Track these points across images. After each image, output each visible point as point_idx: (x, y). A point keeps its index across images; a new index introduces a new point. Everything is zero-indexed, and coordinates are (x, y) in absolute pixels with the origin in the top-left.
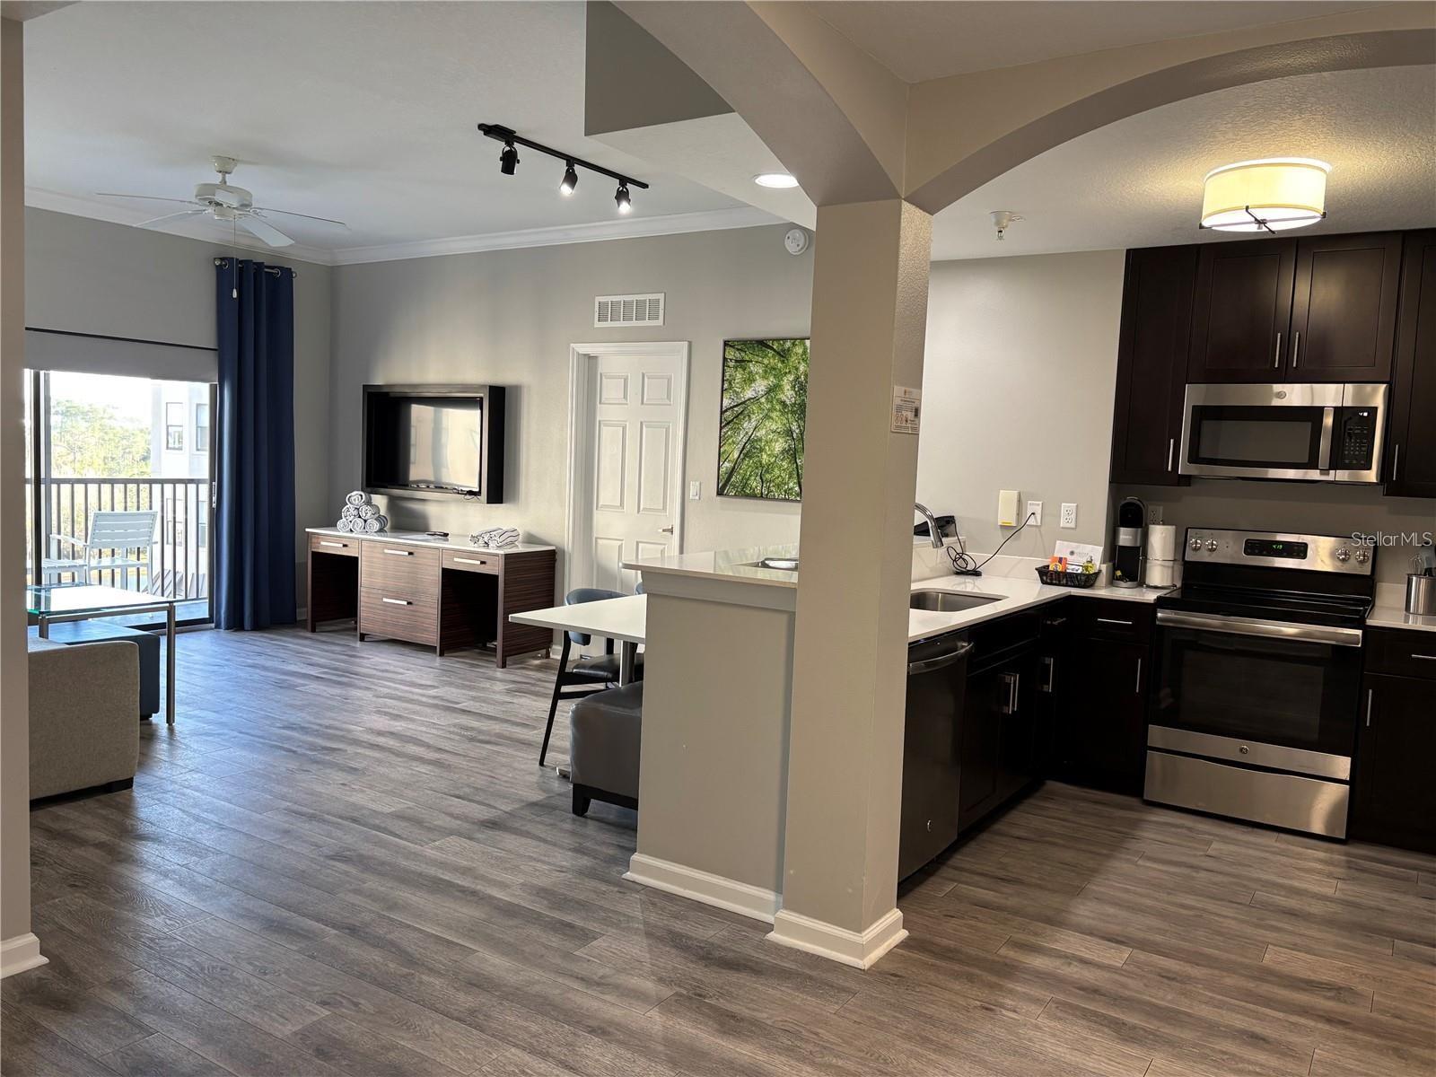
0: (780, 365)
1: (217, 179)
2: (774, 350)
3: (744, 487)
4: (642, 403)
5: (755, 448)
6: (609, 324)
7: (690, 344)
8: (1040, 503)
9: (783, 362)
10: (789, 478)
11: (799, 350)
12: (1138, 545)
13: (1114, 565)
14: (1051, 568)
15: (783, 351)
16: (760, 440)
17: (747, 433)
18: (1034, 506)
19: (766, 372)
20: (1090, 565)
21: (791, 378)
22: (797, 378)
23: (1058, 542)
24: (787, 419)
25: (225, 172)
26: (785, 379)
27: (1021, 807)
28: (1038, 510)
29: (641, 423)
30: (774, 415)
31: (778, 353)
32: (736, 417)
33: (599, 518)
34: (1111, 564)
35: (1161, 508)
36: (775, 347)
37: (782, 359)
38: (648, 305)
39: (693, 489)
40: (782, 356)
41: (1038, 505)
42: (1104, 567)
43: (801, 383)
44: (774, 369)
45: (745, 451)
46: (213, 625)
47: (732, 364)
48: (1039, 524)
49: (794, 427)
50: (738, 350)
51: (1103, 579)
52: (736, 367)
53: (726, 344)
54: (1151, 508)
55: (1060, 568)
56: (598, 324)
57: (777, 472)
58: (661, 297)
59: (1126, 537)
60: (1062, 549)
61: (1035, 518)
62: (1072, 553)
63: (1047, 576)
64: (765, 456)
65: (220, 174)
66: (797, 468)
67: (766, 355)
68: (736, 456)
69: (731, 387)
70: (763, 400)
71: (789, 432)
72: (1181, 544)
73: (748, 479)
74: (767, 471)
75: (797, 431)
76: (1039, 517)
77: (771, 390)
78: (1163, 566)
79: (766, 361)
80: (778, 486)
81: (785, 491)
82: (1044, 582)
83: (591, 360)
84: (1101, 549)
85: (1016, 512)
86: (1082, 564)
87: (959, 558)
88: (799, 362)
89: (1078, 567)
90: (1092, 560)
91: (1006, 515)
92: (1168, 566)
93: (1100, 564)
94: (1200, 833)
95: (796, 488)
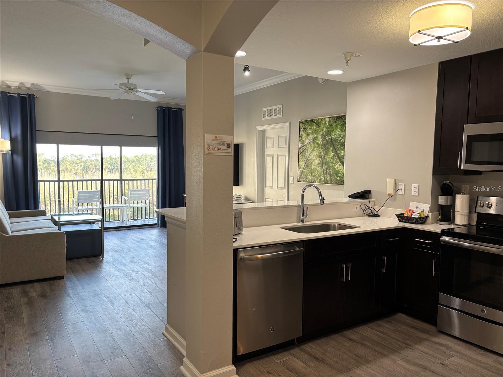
0: (317, 129)
1: (126, 81)
2: (315, 123)
3: (306, 178)
4: (278, 147)
5: (310, 163)
6: (266, 118)
7: (290, 123)
8: (404, 184)
9: (318, 127)
10: (321, 174)
11: (323, 122)
12: (449, 204)
14: (405, 215)
15: (318, 123)
16: (311, 159)
17: (307, 157)
18: (401, 186)
19: (312, 132)
20: (422, 213)
21: (321, 133)
22: (323, 133)
23: (411, 202)
24: (320, 150)
25: (128, 79)
26: (319, 134)
27: (371, 325)
28: (403, 187)
29: (278, 155)
30: (316, 149)
31: (317, 124)
32: (304, 151)
33: (267, 190)
34: (438, 213)
35: (468, 186)
36: (315, 122)
37: (318, 126)
38: (281, 110)
39: (291, 179)
40: (318, 125)
42: (430, 215)
43: (324, 135)
44: (315, 130)
45: (306, 164)
46: (157, 226)
47: (302, 130)
48: (403, 194)
50: (304, 124)
51: (429, 220)
52: (303, 131)
53: (300, 122)
54: (463, 186)
55: (409, 215)
56: (264, 119)
57: (316, 172)
58: (281, 106)
59: (442, 200)
60: (413, 206)
61: (402, 191)
62: (417, 207)
64: (313, 166)
65: (127, 79)
66: (323, 170)
67: (313, 125)
68: (303, 166)
69: (302, 139)
70: (312, 143)
71: (320, 156)
72: (473, 203)
73: (307, 176)
74: (313, 172)
75: (323, 155)
76: (403, 190)
77: (315, 139)
78: (462, 215)
79: (313, 128)
80: (317, 178)
81: (319, 180)
82: (400, 221)
83: (263, 132)
84: (429, 206)
85: (394, 188)
86: (419, 213)
87: (367, 209)
88: (323, 127)
89: (417, 214)
90: (424, 211)
91: (390, 190)
92: (465, 215)
93: (428, 213)
94: (451, 351)
95: (323, 179)
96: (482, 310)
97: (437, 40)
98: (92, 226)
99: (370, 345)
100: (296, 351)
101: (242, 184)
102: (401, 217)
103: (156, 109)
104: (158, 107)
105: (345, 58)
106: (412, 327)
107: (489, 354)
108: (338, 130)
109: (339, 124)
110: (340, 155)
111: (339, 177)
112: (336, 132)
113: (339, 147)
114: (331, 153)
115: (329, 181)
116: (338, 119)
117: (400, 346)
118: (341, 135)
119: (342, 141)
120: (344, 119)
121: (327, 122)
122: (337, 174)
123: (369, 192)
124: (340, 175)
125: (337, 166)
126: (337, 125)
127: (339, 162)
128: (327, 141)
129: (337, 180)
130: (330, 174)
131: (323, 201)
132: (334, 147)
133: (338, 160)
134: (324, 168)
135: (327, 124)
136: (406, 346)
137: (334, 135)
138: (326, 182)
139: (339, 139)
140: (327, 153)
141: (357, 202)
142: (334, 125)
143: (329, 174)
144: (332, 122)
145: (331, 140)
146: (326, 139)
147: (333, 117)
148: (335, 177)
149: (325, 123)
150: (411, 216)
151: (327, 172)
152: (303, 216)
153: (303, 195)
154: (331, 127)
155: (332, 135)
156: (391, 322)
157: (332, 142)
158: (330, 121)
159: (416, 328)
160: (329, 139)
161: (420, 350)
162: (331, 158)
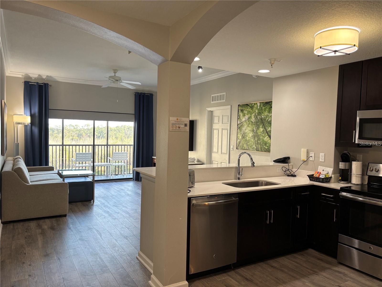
0: (251, 111)
1: (113, 74)
2: (250, 106)
3: (243, 147)
4: (222, 123)
5: (245, 135)
6: (214, 102)
7: (231, 106)
8: (314, 153)
9: (252, 110)
10: (253, 144)
11: (256, 106)
12: (347, 168)
14: (314, 176)
15: (252, 106)
16: (246, 133)
17: (243, 131)
18: (312, 154)
19: (248, 113)
20: (327, 175)
21: (254, 114)
22: (255, 114)
23: (319, 166)
24: (253, 127)
25: (115, 73)
26: (252, 115)
27: (289, 256)
28: (313, 155)
29: (222, 129)
30: (250, 125)
31: (251, 107)
32: (241, 126)
33: (214, 155)
34: (339, 175)
35: (362, 155)
36: (250, 105)
37: (252, 109)
38: (225, 96)
39: (232, 147)
40: (252, 108)
42: (333, 176)
43: (256, 116)
44: (250, 112)
45: (243, 136)
46: (133, 180)
47: (240, 111)
48: (313, 160)
49: (255, 129)
50: (241, 107)
51: (333, 180)
52: (241, 112)
53: (239, 105)
54: (358, 155)
55: (317, 176)
56: (212, 102)
57: (250, 142)
58: (225, 93)
59: (342, 165)
60: (320, 169)
62: (323, 170)
64: (247, 138)
65: (114, 73)
66: (255, 141)
67: (248, 108)
68: (241, 138)
69: (240, 118)
70: (247, 121)
71: (253, 131)
72: (365, 169)
73: (244, 145)
74: (248, 142)
75: (255, 130)
76: (313, 157)
77: (250, 118)
78: (357, 177)
79: (248, 110)
80: (251, 147)
81: (253, 148)
82: (310, 180)
83: (212, 112)
84: (332, 169)
85: (307, 156)
87: (287, 171)
88: (256, 110)
89: (324, 175)
90: (328, 173)
91: (303, 157)
92: (359, 177)
93: (332, 174)
94: (347, 277)
95: (255, 147)
96: (370, 247)
97: (334, 53)
98: (86, 179)
99: (286, 271)
100: (232, 273)
101: (195, 150)
102: (311, 177)
103: (134, 94)
104: (135, 93)
105: (270, 63)
106: (319, 259)
107: (375, 280)
108: (266, 112)
109: (267, 107)
110: (268, 130)
111: (267, 146)
112: (265, 113)
113: (267, 124)
114: (261, 128)
115: (260, 149)
116: (266, 104)
118: (269, 115)
119: (269, 120)
120: (270, 104)
121: (258, 106)
122: (266, 144)
123: (289, 158)
124: (268, 145)
125: (265, 138)
126: (265, 108)
127: (267, 136)
128: (258, 120)
129: (265, 148)
130: (260, 144)
131: (254, 165)
132: (264, 125)
133: (266, 134)
134: (256, 140)
135: (259, 107)
137: (263, 116)
138: (257, 150)
139: (267, 119)
140: (258, 128)
141: (280, 166)
142: (264, 108)
143: (259, 144)
144: (262, 106)
145: (261, 119)
146: (257, 118)
147: (263, 103)
148: (264, 146)
149: (257, 106)
150: (319, 176)
151: (258, 142)
152: (239, 175)
153: (239, 160)
154: (261, 109)
155: (262, 116)
156: (304, 255)
157: (262, 120)
158: (260, 105)
159: (321, 260)
160: (260, 118)
161: (323, 276)
162: (261, 133)
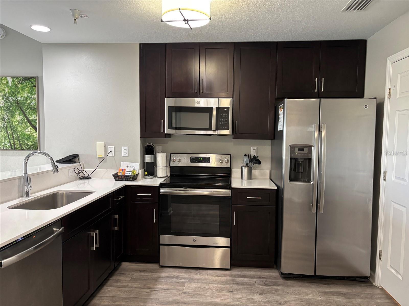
8: (113, 147)
10: (5, 140)
11: (4, 82)
12: (153, 162)
13: (144, 170)
14: (119, 174)
18: (111, 148)
20: (134, 171)
21: (2, 94)
22: (5, 94)
23: (122, 162)
28: (113, 150)
35: (161, 146)
41: (113, 148)
42: (140, 172)
43: (7, 97)
48: (114, 156)
49: (5, 116)
51: (140, 176)
54: (157, 146)
55: (122, 174)
59: (148, 159)
60: (123, 165)
61: (112, 153)
62: (128, 167)
63: (117, 177)
71: (3, 119)
72: (169, 160)
75: (7, 118)
76: (113, 152)
78: (163, 169)
81: (3, 146)
82: (116, 180)
84: (138, 164)
85: (104, 151)
86: (131, 171)
87: (80, 172)
88: (5, 87)
89: (130, 172)
90: (135, 169)
91: (100, 152)
93: (139, 170)
94: (181, 279)
95: (9, 144)
96: (194, 240)
105: (73, 15)
106: (141, 271)
107: (201, 271)
108: (26, 92)
109: (26, 85)
110: (30, 119)
111: (32, 142)
112: (24, 94)
113: (28, 110)
114: (18, 116)
115: (17, 146)
116: (25, 80)
117: (146, 293)
118: (30, 97)
119: (32, 104)
120: (32, 81)
121: (9, 82)
122: (28, 139)
123: (76, 156)
124: (32, 140)
125: (27, 130)
126: (23, 87)
127: (29, 127)
128: (11, 103)
129: (28, 145)
130: (18, 139)
131: (57, 169)
132: (22, 110)
133: (28, 124)
134: (9, 133)
135: (10, 85)
136: (150, 290)
137: (20, 97)
138: (13, 148)
139: (28, 102)
140: (12, 115)
141: (71, 167)
142: (20, 86)
143: (16, 139)
144: (17, 83)
145: (17, 102)
146: (9, 100)
147: (17, 77)
148: (26, 142)
149: (7, 83)
150: (125, 174)
151: (13, 137)
152: (27, 187)
154: (16, 88)
155: (18, 97)
156: (123, 274)
157: (18, 104)
158: (13, 81)
160: (14, 101)
161: (162, 289)
162: (18, 122)
